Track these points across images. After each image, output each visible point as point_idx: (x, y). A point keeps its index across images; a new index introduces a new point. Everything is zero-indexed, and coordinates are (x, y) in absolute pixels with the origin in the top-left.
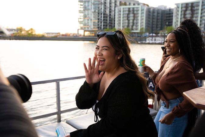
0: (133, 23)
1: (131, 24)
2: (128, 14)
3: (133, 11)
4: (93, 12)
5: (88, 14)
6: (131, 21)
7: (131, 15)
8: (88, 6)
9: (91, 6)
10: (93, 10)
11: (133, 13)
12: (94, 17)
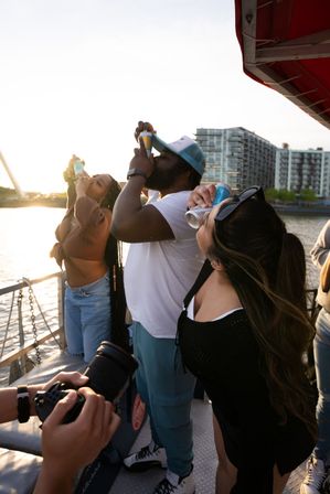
0: (309, 181)
1: (305, 183)
2: (300, 165)
3: (310, 159)
4: (229, 157)
5: (218, 159)
6: (305, 177)
7: (306, 166)
8: (219, 143)
9: (225, 144)
10: (228, 152)
11: (310, 164)
12: (230, 166)
